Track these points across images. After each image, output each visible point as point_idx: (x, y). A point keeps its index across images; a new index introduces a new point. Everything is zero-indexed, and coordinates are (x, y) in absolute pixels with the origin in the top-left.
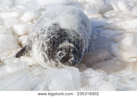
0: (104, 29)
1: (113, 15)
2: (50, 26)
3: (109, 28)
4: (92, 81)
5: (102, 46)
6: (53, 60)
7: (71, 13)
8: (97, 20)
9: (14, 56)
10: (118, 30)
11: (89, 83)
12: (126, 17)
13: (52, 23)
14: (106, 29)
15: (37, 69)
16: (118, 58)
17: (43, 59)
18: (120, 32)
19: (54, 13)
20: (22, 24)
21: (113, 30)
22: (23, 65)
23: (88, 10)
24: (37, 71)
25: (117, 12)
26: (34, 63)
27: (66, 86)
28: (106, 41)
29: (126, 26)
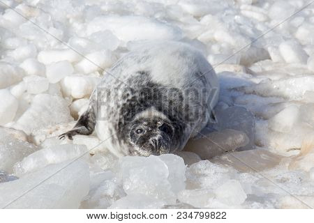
0: (245, 93)
1: (268, 68)
2: (133, 75)
3: (254, 93)
5: (236, 123)
6: (125, 142)
8: (234, 77)
10: (272, 96)
11: (201, 185)
12: (293, 74)
13: (139, 70)
14: (250, 93)
15: (104, 159)
16: (266, 149)
18: (274, 100)
19: (146, 51)
20: (81, 76)
21: (262, 96)
22: (78, 149)
24: (105, 164)
25: (277, 63)
26: (101, 148)
27: (157, 185)
28: (245, 114)
29: (288, 89)
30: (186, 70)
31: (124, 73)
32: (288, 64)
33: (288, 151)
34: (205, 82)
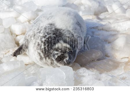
0: (98, 30)
1: (107, 16)
3: (103, 29)
4: (85, 80)
5: (96, 46)
7: (66, 14)
8: (92, 21)
9: (12, 55)
10: (111, 31)
11: (82, 82)
14: (100, 30)
15: (32, 68)
16: (111, 58)
17: (39, 57)
18: (113, 33)
19: (50, 14)
20: (19, 24)
21: (106, 31)
22: (19, 63)
23: (83, 12)
24: (33, 70)
26: (30, 61)
28: (100, 41)
29: (119, 27)
30: (72, 21)
31: (41, 25)
32: (117, 14)
33: (122, 59)
34: (81, 27)
